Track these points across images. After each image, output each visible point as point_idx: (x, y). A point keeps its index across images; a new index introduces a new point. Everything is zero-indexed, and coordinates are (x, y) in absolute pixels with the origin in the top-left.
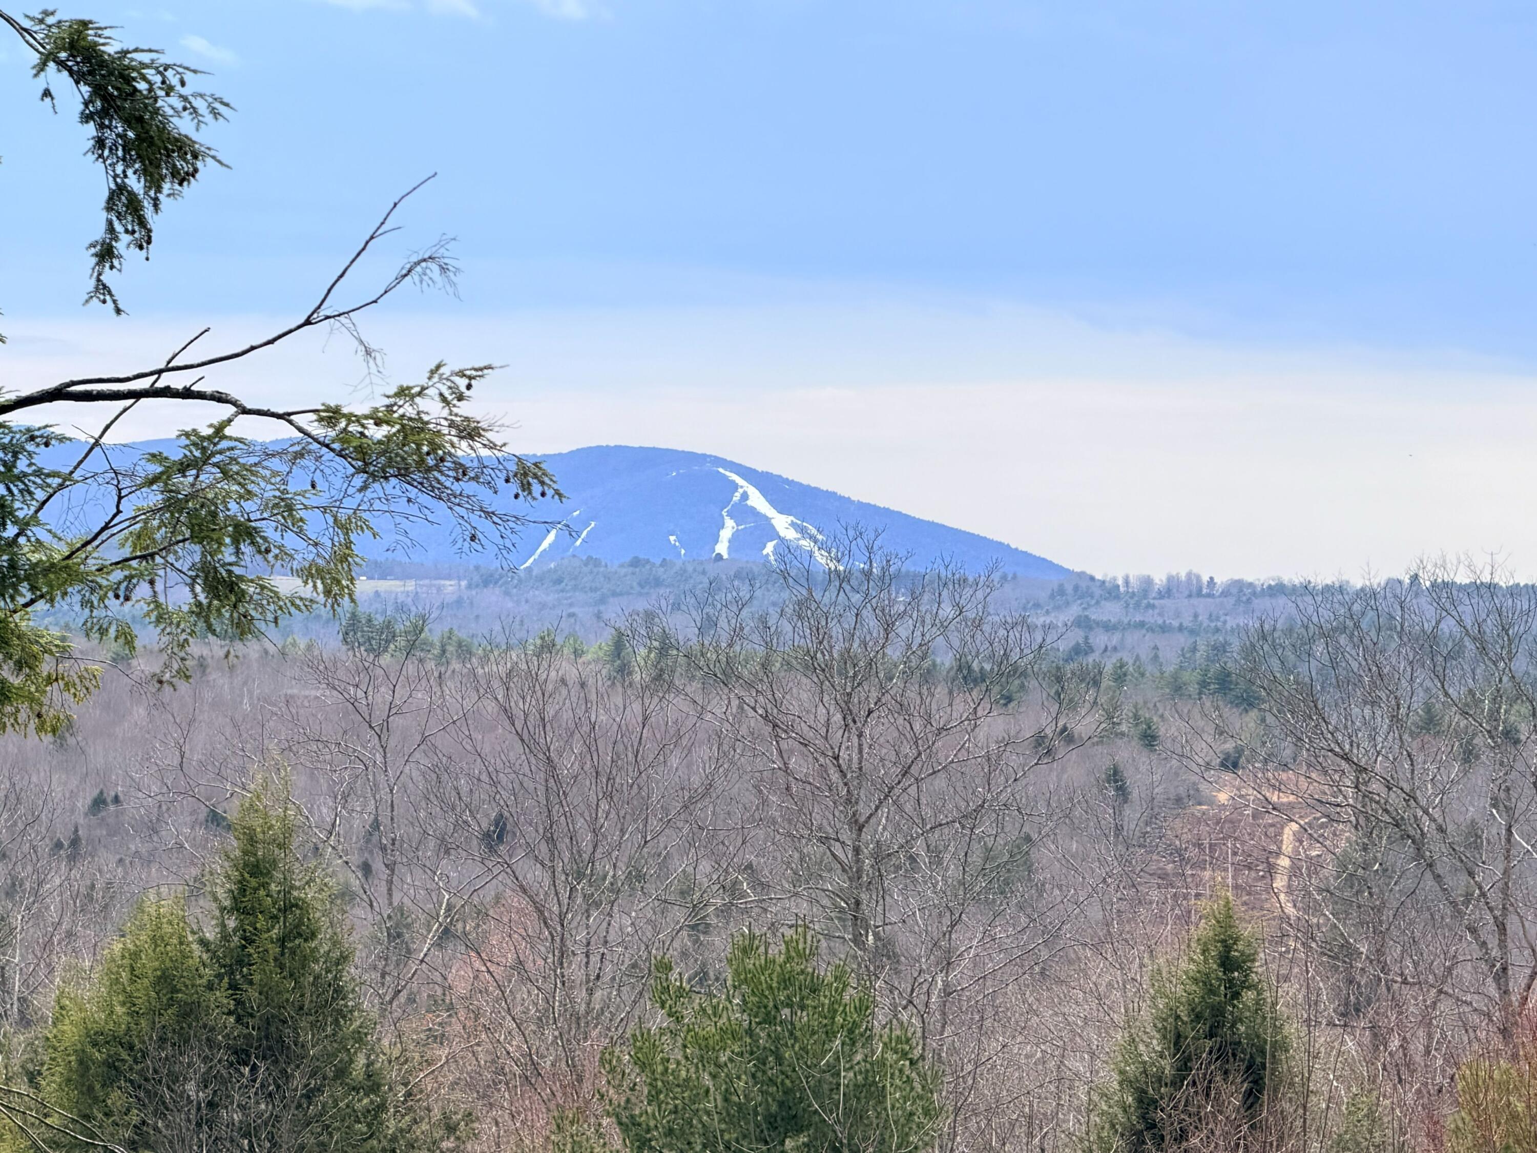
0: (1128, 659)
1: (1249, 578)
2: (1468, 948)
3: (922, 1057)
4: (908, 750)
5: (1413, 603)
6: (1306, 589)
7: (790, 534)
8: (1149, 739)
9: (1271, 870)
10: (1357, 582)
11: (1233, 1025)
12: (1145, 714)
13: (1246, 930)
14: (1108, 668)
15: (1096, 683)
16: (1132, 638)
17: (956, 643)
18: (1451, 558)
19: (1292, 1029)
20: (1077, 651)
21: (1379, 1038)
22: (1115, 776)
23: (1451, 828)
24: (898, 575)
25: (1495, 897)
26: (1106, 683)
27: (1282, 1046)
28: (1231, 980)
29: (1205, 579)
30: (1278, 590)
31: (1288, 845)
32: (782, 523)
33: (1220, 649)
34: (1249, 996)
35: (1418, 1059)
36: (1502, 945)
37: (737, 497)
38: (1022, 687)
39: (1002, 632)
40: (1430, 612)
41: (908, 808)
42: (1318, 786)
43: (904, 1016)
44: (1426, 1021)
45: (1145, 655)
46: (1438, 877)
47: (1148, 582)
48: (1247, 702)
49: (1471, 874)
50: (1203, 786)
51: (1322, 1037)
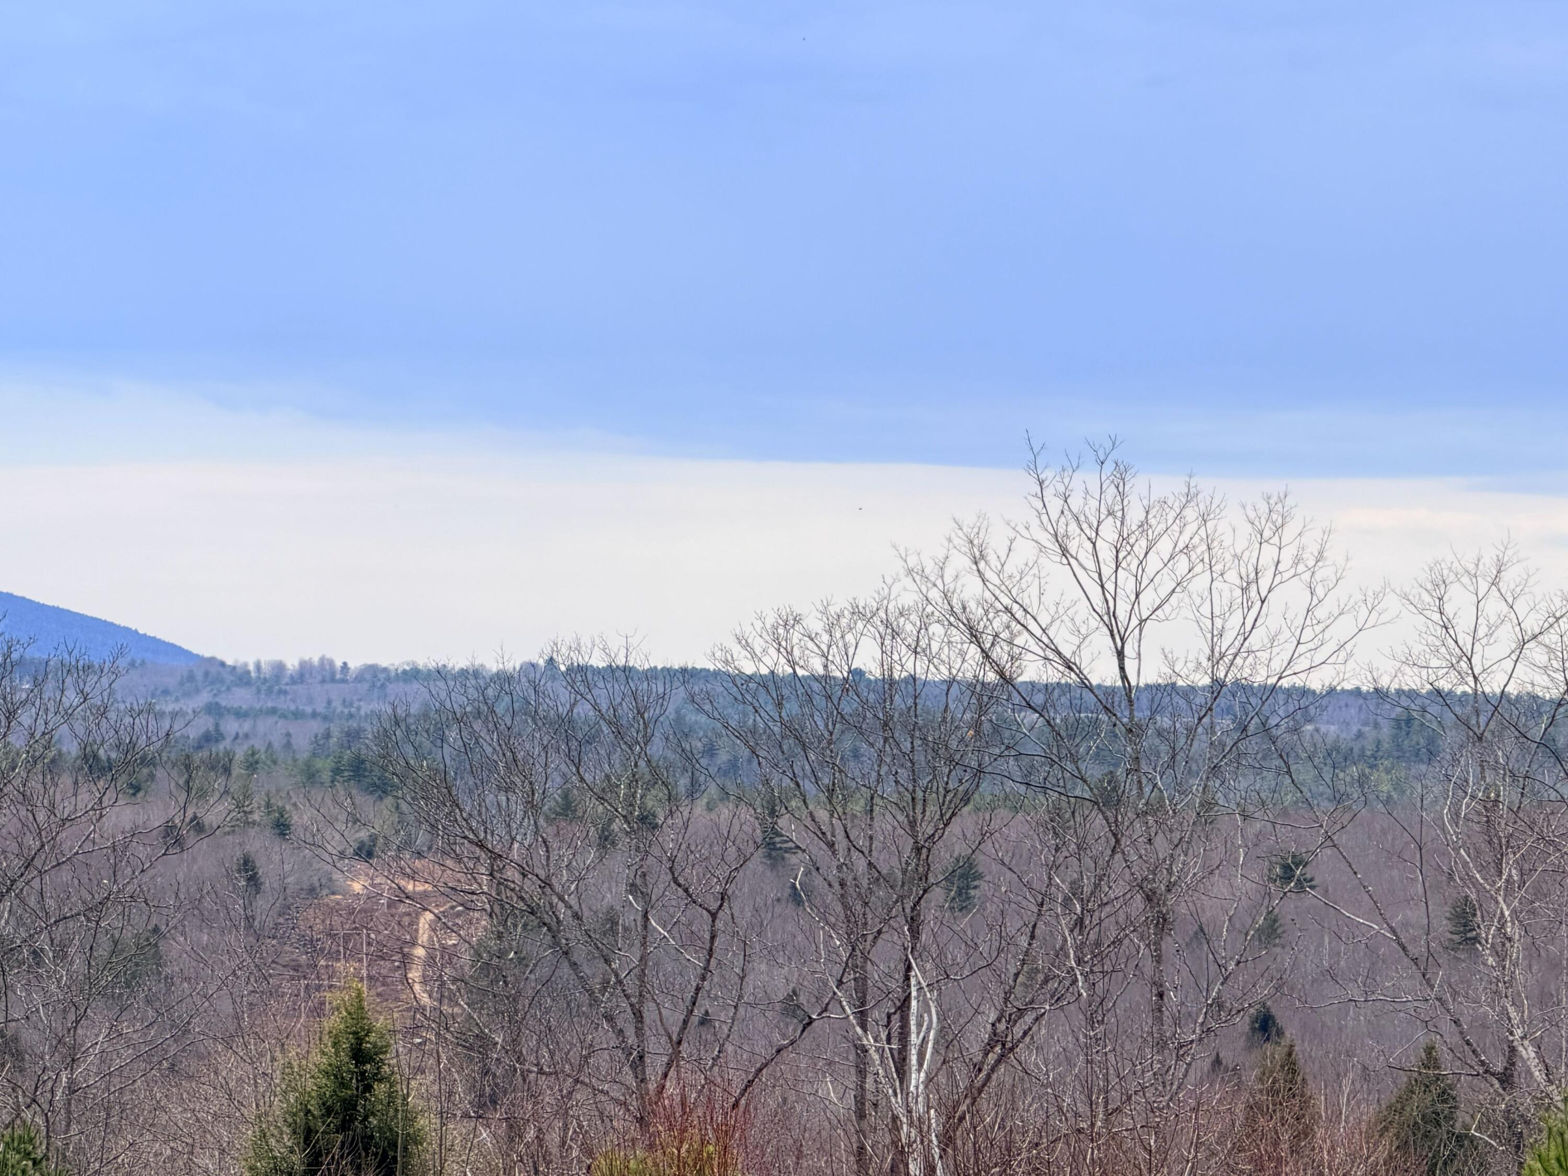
0: (260, 745)
1: (384, 663)
2: (604, 1036)
3: (46, 1157)
4: (32, 843)
5: (549, 686)
6: (440, 673)
8: (282, 828)
9: (406, 961)
10: (493, 667)
11: (366, 1118)
12: (278, 802)
13: (380, 1023)
14: (240, 754)
15: (227, 770)
16: (264, 725)
17: (80, 731)
18: (586, 641)
19: (427, 1123)
20: (209, 738)
21: (514, 1129)
22: (247, 865)
23: (586, 913)
24: (21, 662)
25: (631, 986)
26: (237, 770)
27: (416, 1139)
28: (363, 1073)
29: (339, 664)
30: (413, 675)
31: (424, 937)
33: (353, 736)
34: (380, 1089)
35: (555, 1151)
36: (639, 1032)
38: (152, 776)
39: (128, 720)
40: (565, 696)
41: (32, 901)
42: (452, 874)
43: (27, 1115)
44: (563, 1112)
45: (278, 742)
46: (574, 966)
47: (280, 667)
48: (381, 789)
49: (607, 961)
50: (337, 876)
51: (456, 1131)
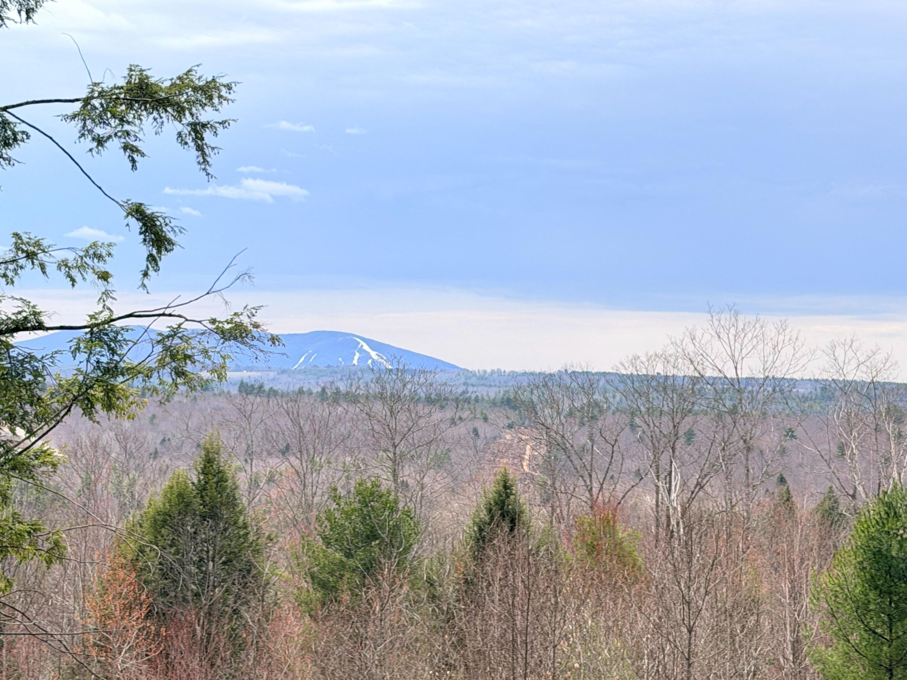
0: (480, 395)
1: (516, 370)
2: (581, 482)
3: (414, 517)
4: (410, 423)
5: (565, 377)
6: (532, 374)
7: (375, 357)
8: (486, 419)
9: (522, 459)
10: (548, 372)
11: (508, 507)
12: (484, 412)
14: (473, 397)
15: (469, 403)
16: (480, 388)
17: (425, 390)
18: (576, 364)
19: (526, 508)
20: (464, 393)
21: (553, 510)
22: (475, 430)
23: (575, 446)
24: (408, 370)
25: (588, 467)
26: (472, 402)
27: (522, 512)
28: (507, 493)
29: (503, 370)
30: (525, 374)
31: (528, 452)
32: (373, 354)
33: (506, 392)
34: (512, 497)
35: (565, 516)
36: (591, 481)
37: (360, 346)
38: (447, 404)
39: (439, 387)
40: (569, 380)
41: (411, 441)
42: (535, 433)
43: (409, 504)
44: (568, 504)
45: (485, 393)
46: (571, 461)
47: (485, 372)
48: (515, 408)
49: (581, 459)
50: (502, 434)
51: (536, 509)
